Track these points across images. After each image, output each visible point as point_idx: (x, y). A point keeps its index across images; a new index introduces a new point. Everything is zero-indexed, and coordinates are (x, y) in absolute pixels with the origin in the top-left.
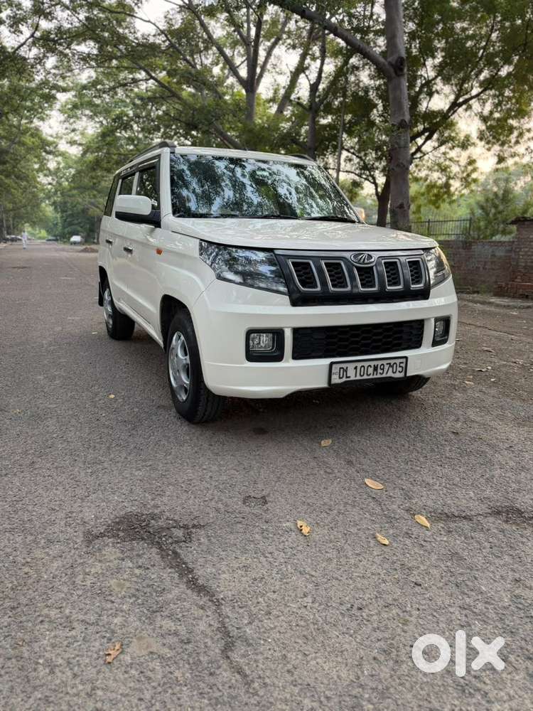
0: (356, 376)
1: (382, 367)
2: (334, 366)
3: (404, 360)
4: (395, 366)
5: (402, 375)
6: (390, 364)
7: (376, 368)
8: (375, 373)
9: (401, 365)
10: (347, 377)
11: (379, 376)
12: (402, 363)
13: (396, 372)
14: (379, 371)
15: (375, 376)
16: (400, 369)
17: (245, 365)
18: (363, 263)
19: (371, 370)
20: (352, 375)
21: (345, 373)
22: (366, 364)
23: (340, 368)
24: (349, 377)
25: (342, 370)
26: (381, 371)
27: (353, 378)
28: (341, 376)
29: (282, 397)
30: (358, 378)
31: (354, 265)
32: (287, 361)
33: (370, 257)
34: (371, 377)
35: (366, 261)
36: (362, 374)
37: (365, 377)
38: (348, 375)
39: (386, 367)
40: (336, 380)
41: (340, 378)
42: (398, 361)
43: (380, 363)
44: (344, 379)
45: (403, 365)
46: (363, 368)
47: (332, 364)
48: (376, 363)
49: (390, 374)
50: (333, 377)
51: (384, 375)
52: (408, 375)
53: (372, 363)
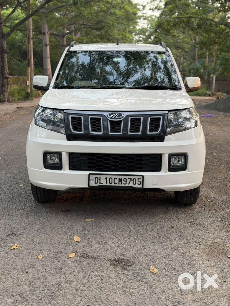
0: (106, 183)
1: (125, 180)
2: (91, 176)
3: (141, 177)
4: (134, 180)
5: (140, 186)
6: (131, 179)
7: (120, 180)
8: (120, 183)
9: (139, 180)
10: (100, 183)
11: (123, 185)
12: (140, 179)
13: (135, 184)
14: (123, 182)
15: (120, 185)
16: (139, 183)
17: (43, 170)
18: (114, 118)
19: (117, 181)
20: (104, 183)
21: (99, 181)
22: (113, 177)
23: (95, 178)
24: (102, 183)
25: (96, 179)
26: (125, 183)
27: (104, 184)
28: (96, 182)
29: (62, 190)
30: (108, 184)
31: (108, 119)
32: (65, 170)
33: (121, 115)
34: (117, 185)
35: (116, 117)
36: (111, 182)
37: (113, 184)
38: (101, 182)
39: (128, 180)
40: (93, 184)
41: (95, 183)
42: (137, 178)
43: (123, 177)
44: (98, 184)
45: (141, 180)
46: (111, 179)
47: (90, 174)
48: (120, 177)
49: (131, 184)
50: (91, 182)
51: (127, 185)
52: (144, 187)
53: (118, 177)
